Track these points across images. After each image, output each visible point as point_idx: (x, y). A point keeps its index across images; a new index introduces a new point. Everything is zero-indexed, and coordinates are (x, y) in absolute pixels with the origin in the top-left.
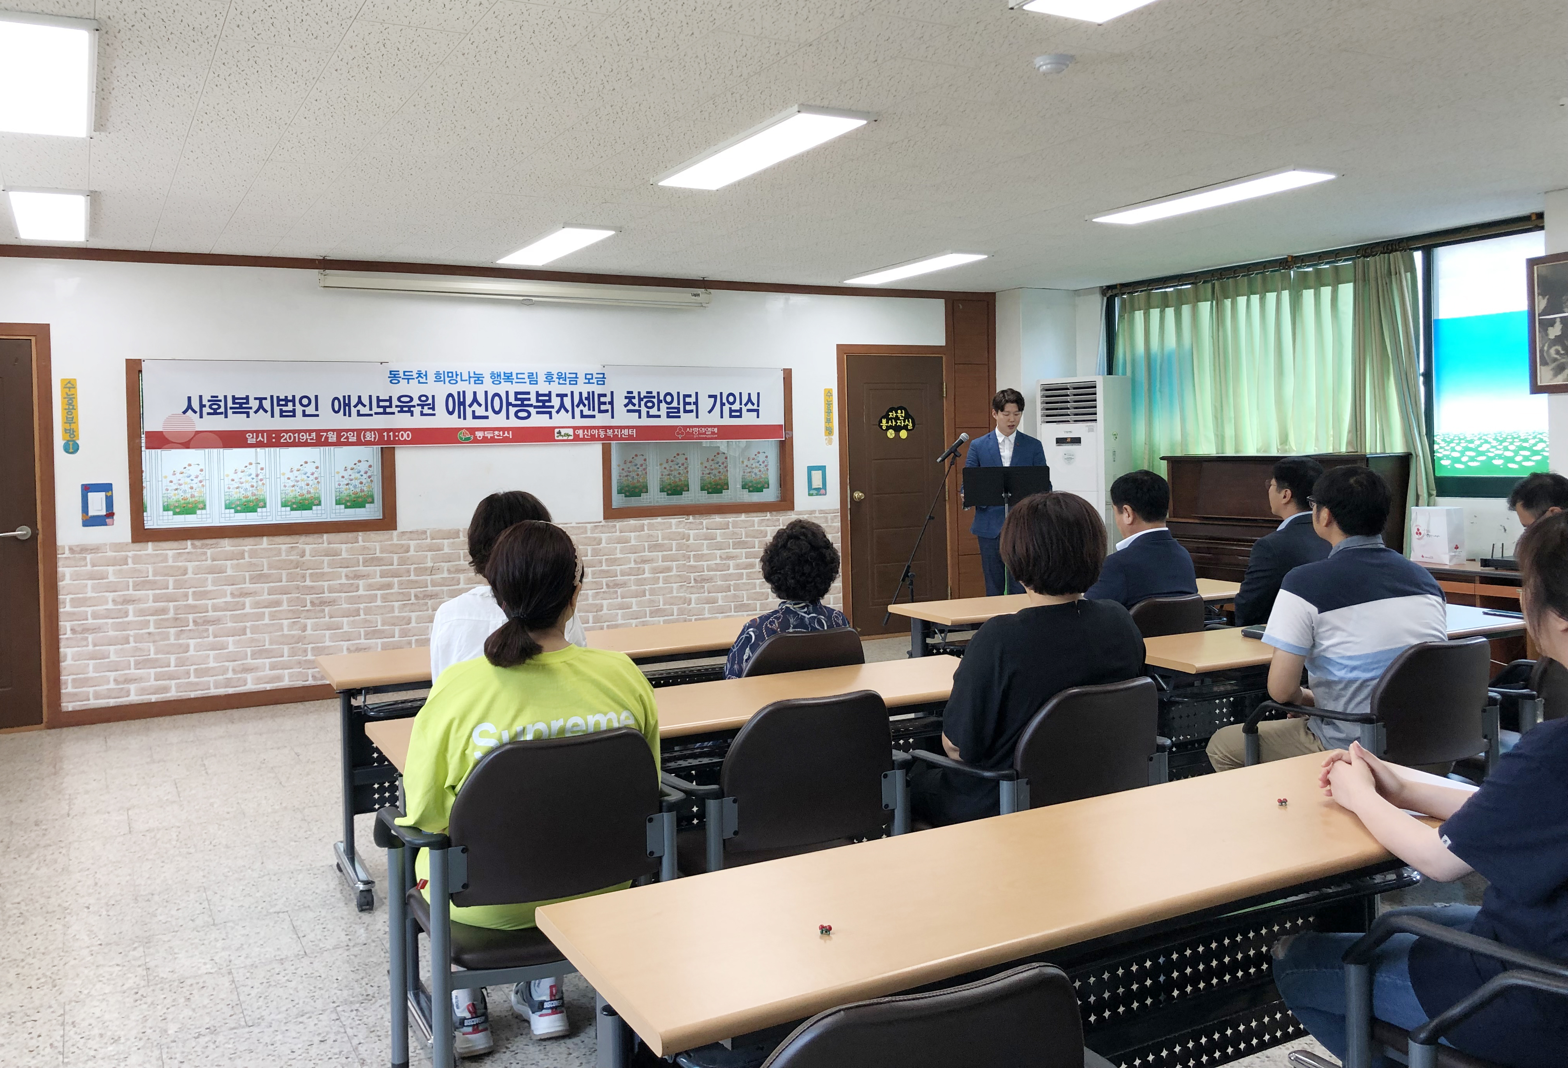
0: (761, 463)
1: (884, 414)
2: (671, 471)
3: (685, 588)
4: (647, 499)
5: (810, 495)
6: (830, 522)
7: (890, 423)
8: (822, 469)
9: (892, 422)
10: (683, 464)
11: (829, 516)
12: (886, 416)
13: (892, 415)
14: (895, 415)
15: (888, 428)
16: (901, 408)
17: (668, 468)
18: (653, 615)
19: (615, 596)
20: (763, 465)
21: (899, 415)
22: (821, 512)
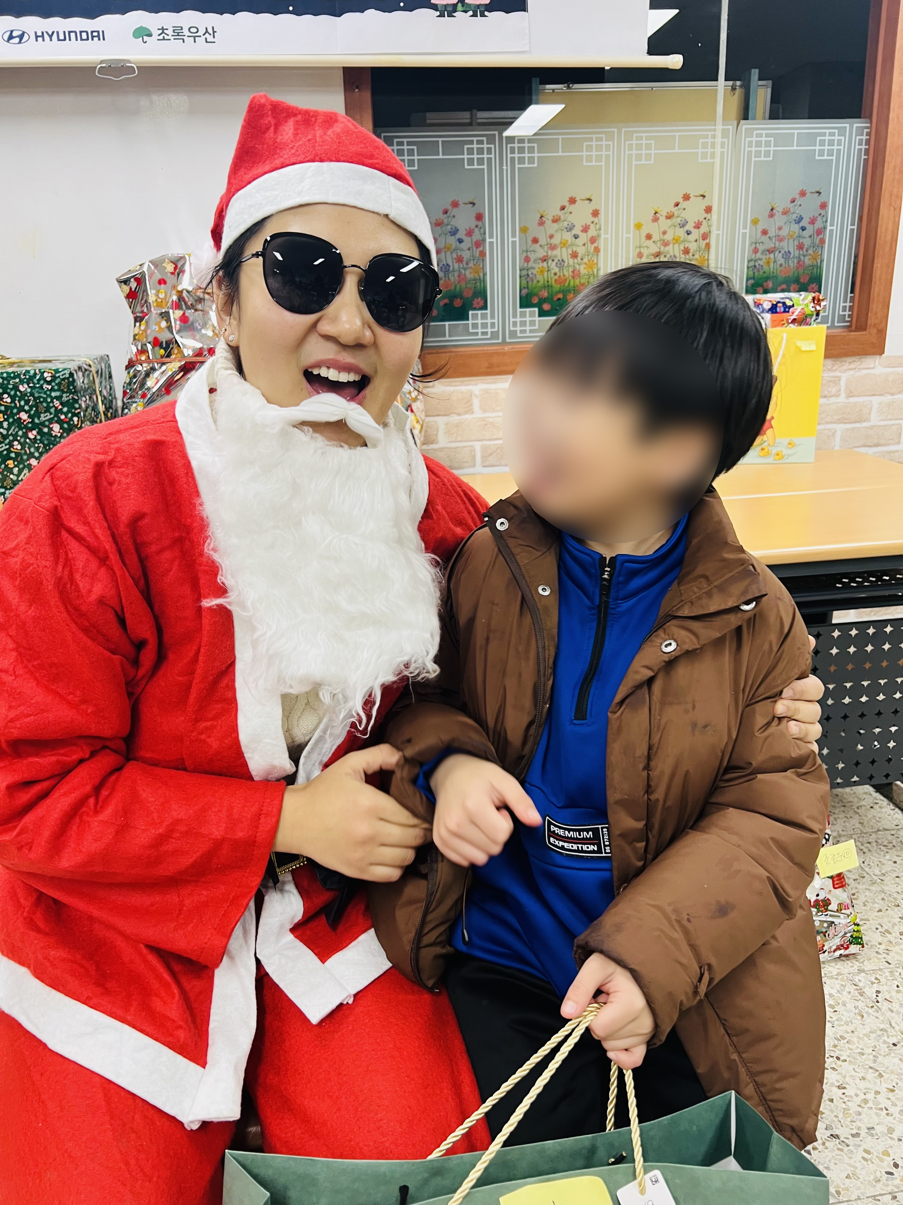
0: (804, 223)
2: (553, 248)
4: (484, 326)
10: (585, 229)
17: (543, 240)
20: (810, 230)
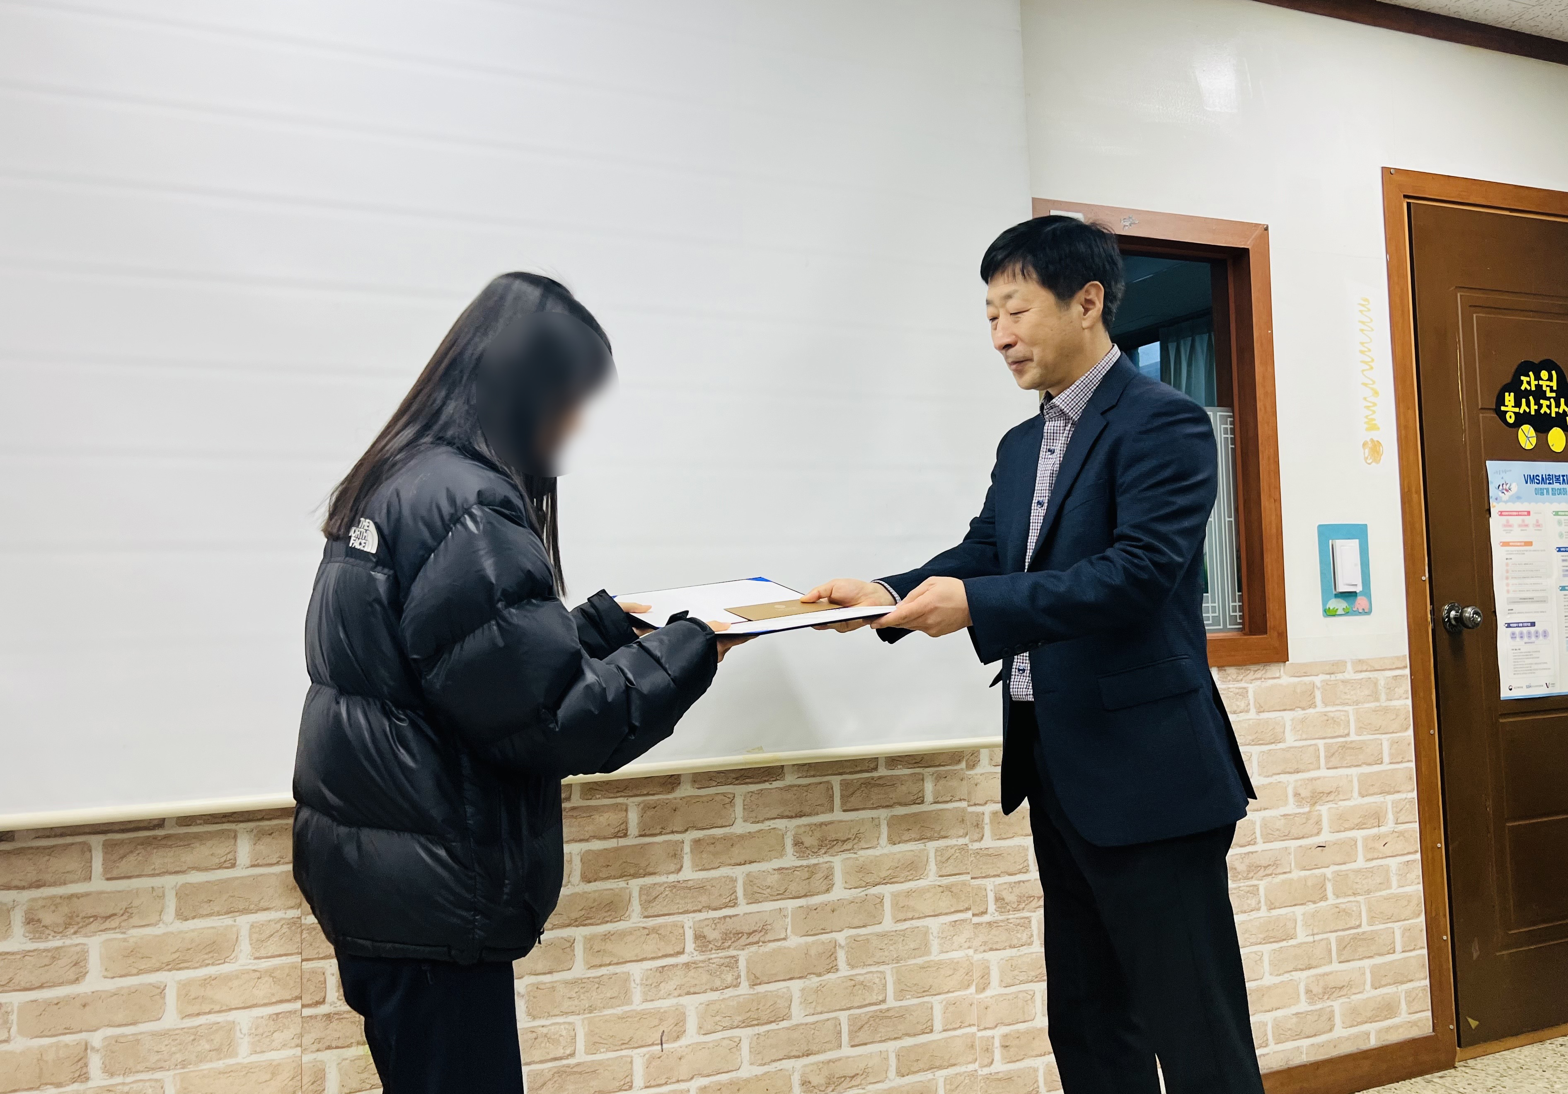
1: (1508, 379)
3: (967, 932)
5: (1329, 613)
6: (1383, 697)
7: (1524, 407)
8: (1358, 532)
9: (1528, 404)
11: (1382, 677)
12: (1514, 386)
13: (1528, 382)
14: (1534, 383)
15: (1522, 419)
16: (1549, 365)
18: (862, 1036)
19: (729, 978)
21: (1544, 383)
22: (1361, 665)
